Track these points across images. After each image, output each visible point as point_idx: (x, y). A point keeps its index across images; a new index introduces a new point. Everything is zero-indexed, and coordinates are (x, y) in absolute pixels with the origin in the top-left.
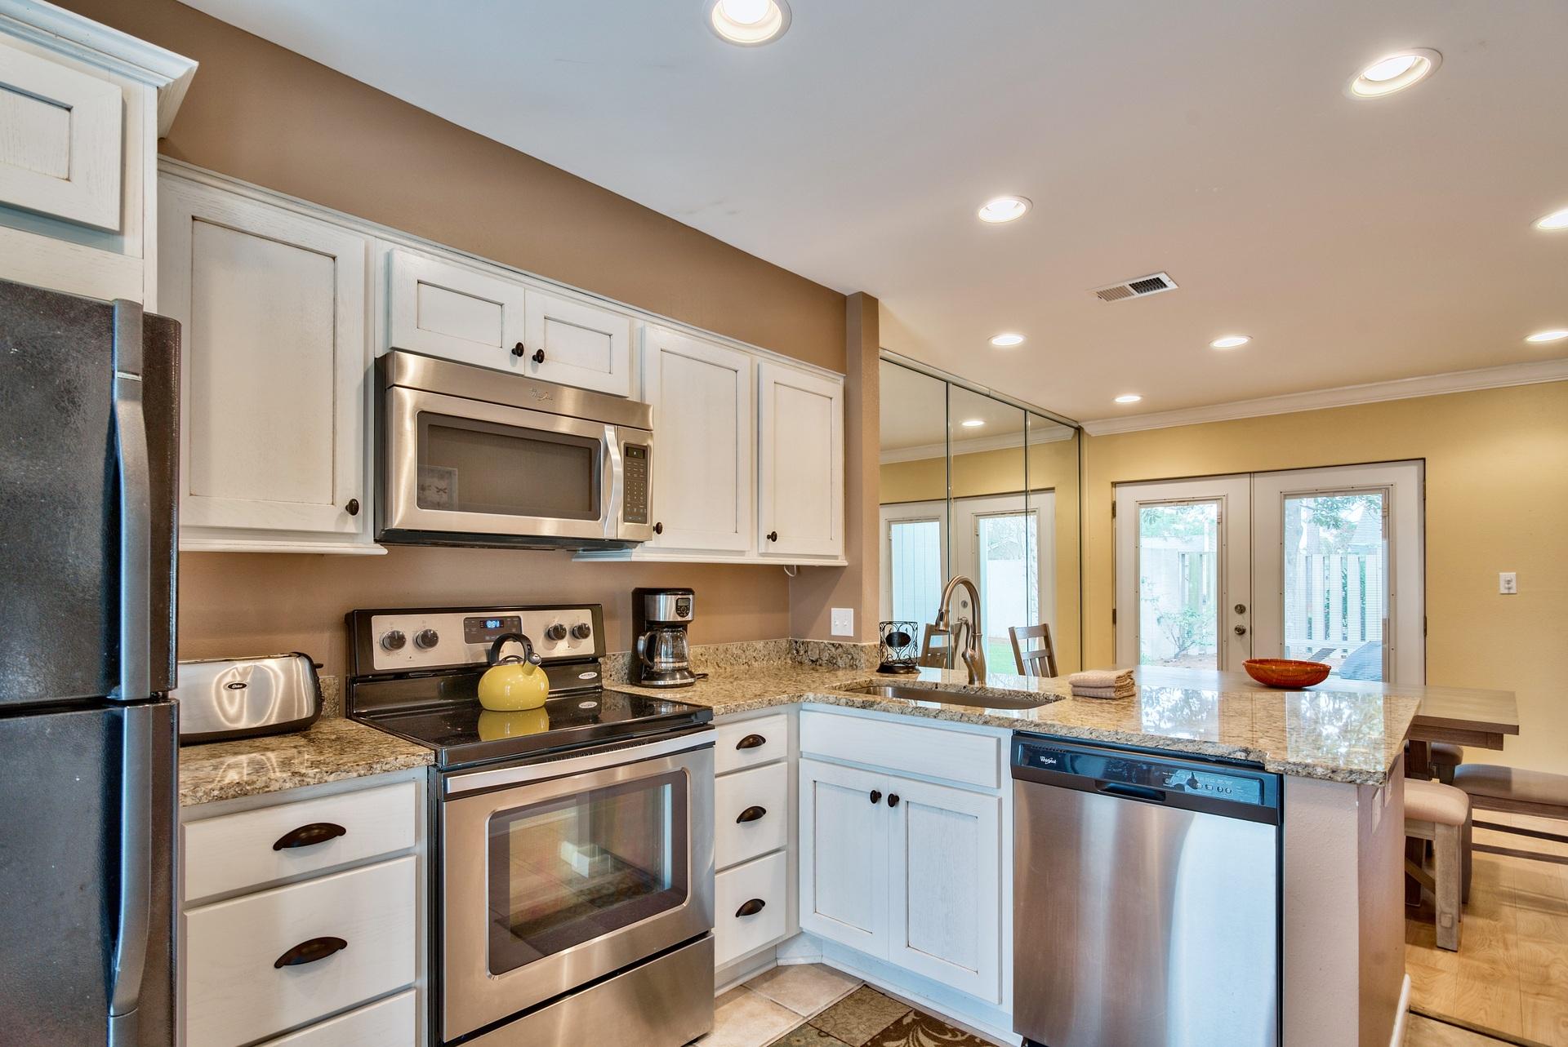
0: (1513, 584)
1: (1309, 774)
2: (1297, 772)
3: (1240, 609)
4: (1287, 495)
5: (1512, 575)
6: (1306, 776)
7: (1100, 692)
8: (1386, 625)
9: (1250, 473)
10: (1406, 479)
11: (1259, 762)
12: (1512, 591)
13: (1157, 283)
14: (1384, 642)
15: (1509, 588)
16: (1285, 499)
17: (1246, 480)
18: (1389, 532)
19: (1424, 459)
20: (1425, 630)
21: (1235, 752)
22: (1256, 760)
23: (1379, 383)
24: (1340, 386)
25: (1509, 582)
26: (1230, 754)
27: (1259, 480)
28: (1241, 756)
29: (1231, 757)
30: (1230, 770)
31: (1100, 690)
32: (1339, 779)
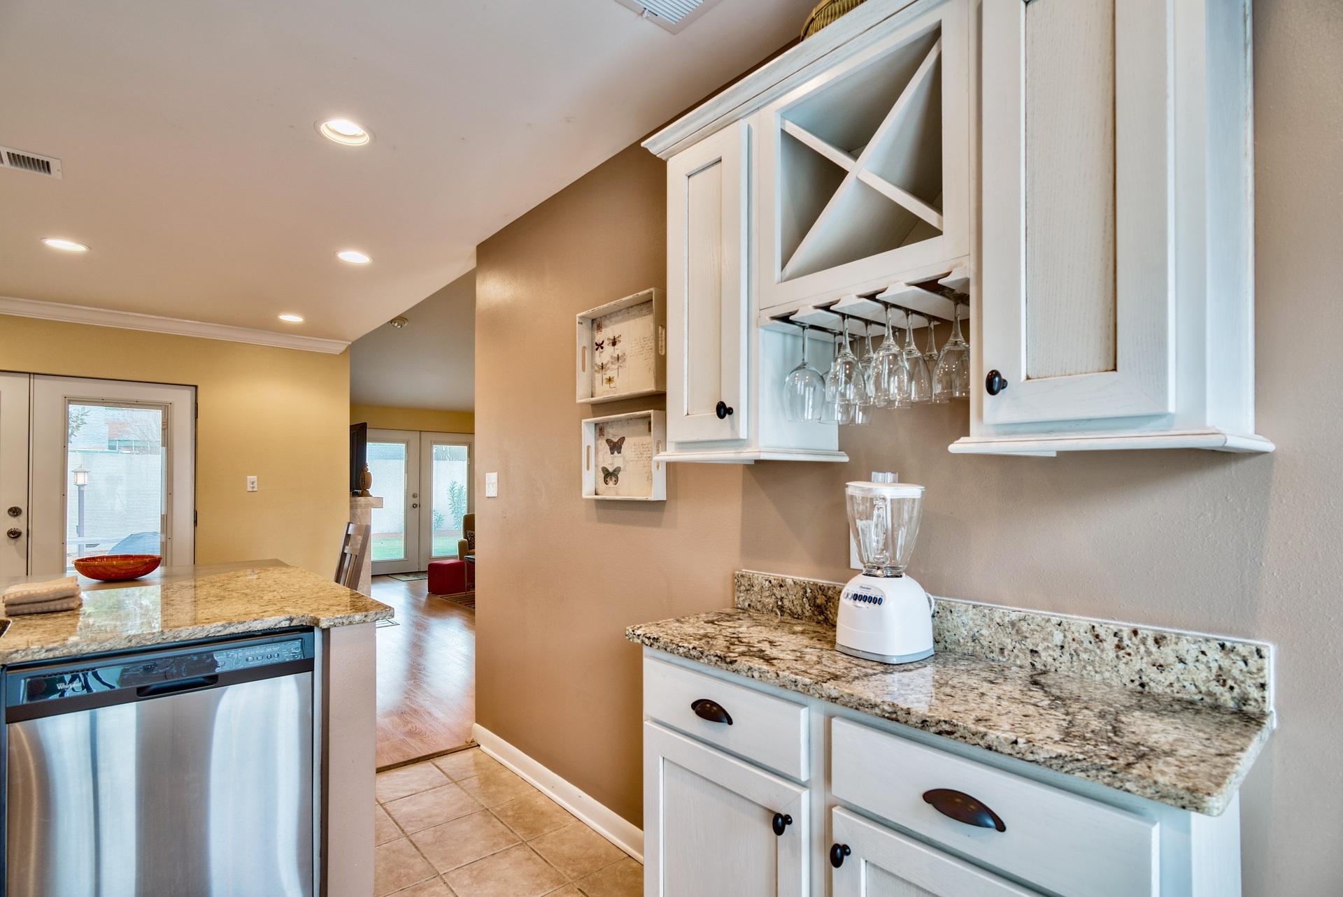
0: (255, 485)
1: (351, 622)
2: (343, 623)
3: (15, 512)
4: (71, 400)
5: (254, 478)
6: (349, 624)
7: (52, 606)
8: (164, 519)
9: (30, 373)
10: (182, 399)
11: (302, 625)
12: (255, 489)
13: (46, 166)
14: (162, 532)
15: (253, 487)
16: (69, 403)
17: (24, 381)
18: (167, 441)
19: (196, 387)
20: (196, 522)
21: (280, 622)
22: (298, 624)
23: (164, 318)
24: (118, 310)
25: (253, 483)
26: (276, 625)
27: (39, 383)
28: (285, 624)
29: (277, 627)
30: (277, 638)
31: (52, 603)
32: (369, 620)
